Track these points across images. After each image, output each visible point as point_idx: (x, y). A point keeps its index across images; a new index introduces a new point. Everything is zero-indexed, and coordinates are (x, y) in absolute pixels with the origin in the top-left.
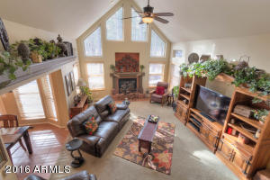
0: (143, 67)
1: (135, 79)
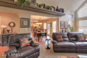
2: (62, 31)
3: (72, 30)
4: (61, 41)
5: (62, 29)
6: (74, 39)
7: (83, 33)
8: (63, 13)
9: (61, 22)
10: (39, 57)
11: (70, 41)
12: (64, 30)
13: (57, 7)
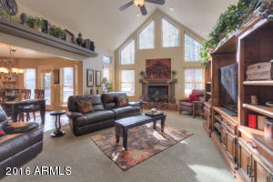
0: (174, 73)
1: (167, 87)
2: (91, 91)
3: (110, 89)
4: (90, 112)
5: (90, 89)
6: (113, 104)
7: (125, 94)
8: (91, 52)
9: (87, 71)
10: (40, 154)
11: (106, 109)
12: (95, 89)
13: (80, 35)
